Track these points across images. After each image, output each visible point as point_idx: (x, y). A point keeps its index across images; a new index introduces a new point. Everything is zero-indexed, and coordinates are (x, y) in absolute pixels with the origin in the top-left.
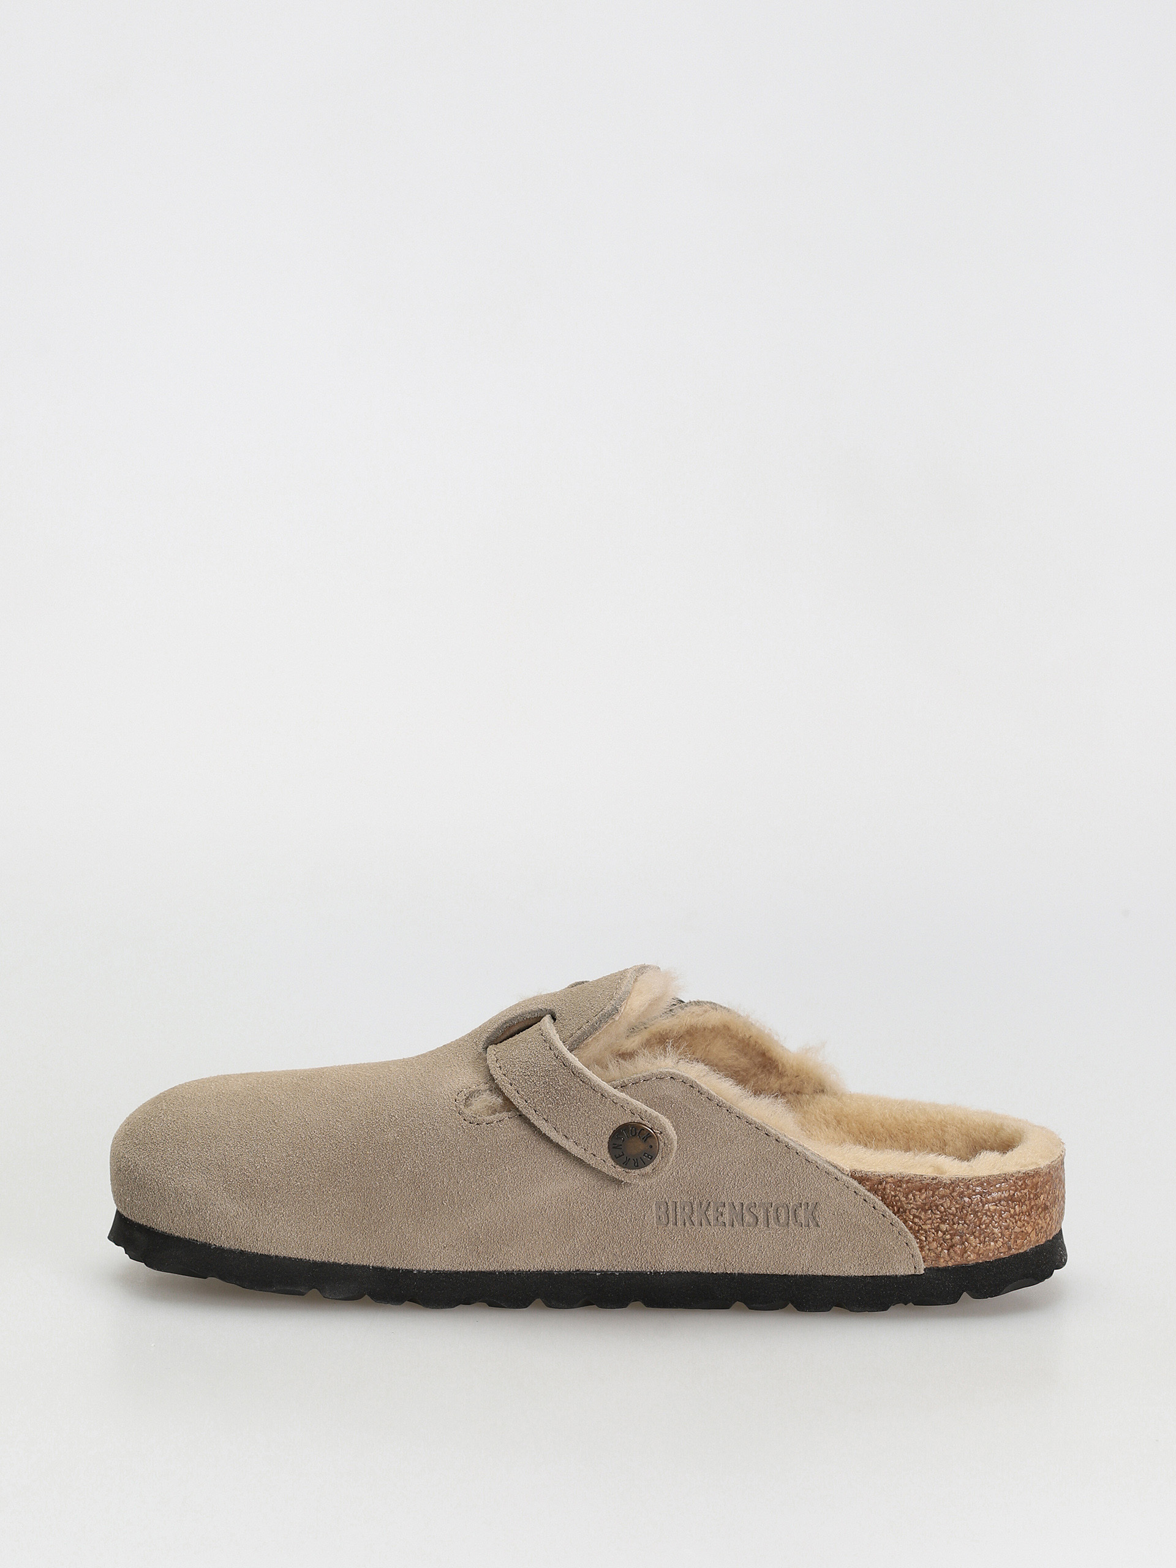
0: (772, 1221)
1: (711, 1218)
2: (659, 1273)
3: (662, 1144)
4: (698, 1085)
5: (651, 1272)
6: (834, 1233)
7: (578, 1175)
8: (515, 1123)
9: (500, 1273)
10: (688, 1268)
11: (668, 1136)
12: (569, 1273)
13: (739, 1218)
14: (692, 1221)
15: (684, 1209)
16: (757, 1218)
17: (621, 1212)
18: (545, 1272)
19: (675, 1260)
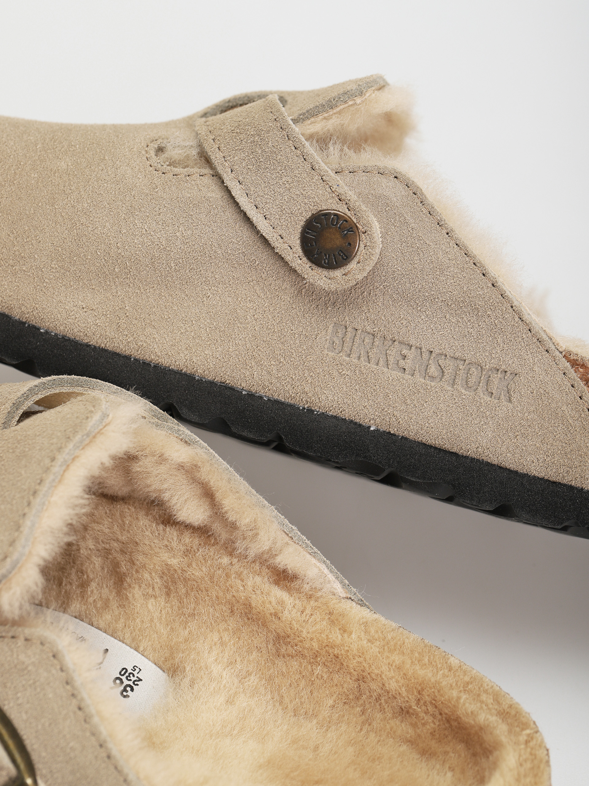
0: (459, 381)
1: (391, 360)
2: (314, 411)
3: (362, 246)
4: (422, 194)
5: (304, 408)
6: (526, 415)
7: (257, 262)
8: (208, 181)
9: (136, 360)
10: (348, 414)
11: (371, 238)
12: (212, 383)
13: (423, 368)
14: (368, 356)
15: (363, 341)
16: (443, 372)
17: (292, 323)
18: (185, 374)
19: (336, 398)
